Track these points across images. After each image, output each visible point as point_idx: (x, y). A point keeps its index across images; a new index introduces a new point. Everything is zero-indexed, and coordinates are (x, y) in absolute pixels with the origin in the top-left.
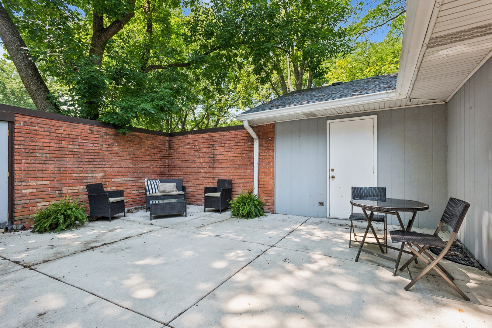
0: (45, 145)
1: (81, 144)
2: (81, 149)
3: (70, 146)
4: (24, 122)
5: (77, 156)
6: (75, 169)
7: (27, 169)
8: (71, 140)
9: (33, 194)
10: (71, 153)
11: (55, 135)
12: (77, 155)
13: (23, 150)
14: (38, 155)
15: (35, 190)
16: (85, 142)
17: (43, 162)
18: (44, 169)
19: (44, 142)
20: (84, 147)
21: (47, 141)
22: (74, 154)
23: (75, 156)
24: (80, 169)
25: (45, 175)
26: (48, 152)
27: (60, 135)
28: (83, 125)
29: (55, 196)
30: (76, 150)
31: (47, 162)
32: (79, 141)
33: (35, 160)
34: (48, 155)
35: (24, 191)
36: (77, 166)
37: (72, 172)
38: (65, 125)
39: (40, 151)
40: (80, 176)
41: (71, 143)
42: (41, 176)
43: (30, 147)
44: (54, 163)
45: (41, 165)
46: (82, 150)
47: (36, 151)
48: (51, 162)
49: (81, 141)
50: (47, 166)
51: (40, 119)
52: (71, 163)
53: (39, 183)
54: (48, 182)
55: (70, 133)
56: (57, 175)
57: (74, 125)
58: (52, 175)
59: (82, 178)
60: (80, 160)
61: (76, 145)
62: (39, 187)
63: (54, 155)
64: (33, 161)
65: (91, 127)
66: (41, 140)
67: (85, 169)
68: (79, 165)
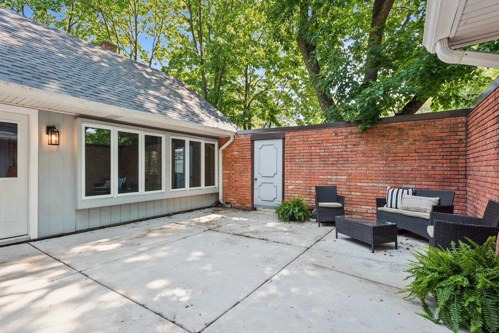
0: (301, 152)
1: (326, 148)
2: (326, 152)
3: (317, 151)
4: (290, 137)
5: (323, 159)
6: (321, 171)
7: (290, 171)
8: (318, 145)
9: (293, 190)
10: (318, 157)
11: (307, 143)
12: (323, 158)
13: (289, 157)
14: (297, 160)
15: (294, 187)
16: (330, 145)
17: (299, 165)
18: (300, 171)
19: (301, 150)
20: (329, 150)
21: (302, 148)
22: (320, 157)
23: (321, 160)
24: (325, 171)
25: (300, 176)
26: (302, 157)
27: (310, 143)
28: (328, 130)
29: (307, 193)
30: (322, 154)
31: (302, 165)
32: (325, 145)
33: (295, 164)
34: (302, 160)
35: (289, 187)
36: (322, 168)
37: (318, 174)
38: (314, 133)
39: (298, 157)
40: (325, 178)
41: (318, 148)
42: (298, 176)
43: (292, 155)
44: (306, 166)
45: (298, 168)
46: (327, 154)
47: (295, 157)
48: (304, 165)
49: (326, 144)
50: (302, 168)
51: (298, 132)
52: (318, 165)
53: (297, 182)
54: (302, 182)
55: (317, 139)
56: (308, 176)
57: (321, 131)
58: (305, 176)
59: (327, 180)
60: (325, 162)
61: (322, 149)
62: (297, 185)
63: (306, 160)
64: (294, 165)
65: (335, 129)
66: (299, 148)
67: (330, 171)
68: (325, 168)
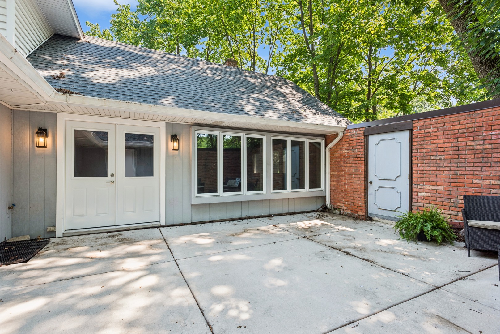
0: (439, 146)
1: (487, 138)
2: (487, 144)
3: (469, 143)
4: (420, 126)
5: (480, 156)
6: (477, 173)
7: (422, 172)
8: (472, 134)
9: (426, 198)
10: (470, 152)
11: (450, 132)
12: (480, 153)
13: (419, 154)
14: (432, 158)
15: (428, 195)
16: (494, 133)
17: (436, 165)
18: (437, 172)
19: (439, 143)
20: (492, 142)
21: (441, 141)
22: (475, 152)
23: (477, 156)
24: (485, 173)
25: (439, 180)
26: (442, 153)
27: (456, 132)
28: (491, 110)
29: (449, 204)
30: (478, 147)
31: (441, 165)
32: (484, 134)
33: (430, 163)
34: (442, 157)
35: (420, 194)
36: (480, 169)
37: (472, 177)
38: (464, 117)
39: (435, 154)
40: (485, 183)
41: (471, 138)
42: (435, 180)
43: (425, 151)
44: (449, 165)
45: (435, 169)
46: (489, 146)
47: (430, 154)
48: (445, 165)
49: (486, 133)
50: (441, 169)
51: (434, 119)
52: (471, 165)
53: (432, 187)
54: (442, 188)
55: (469, 125)
56: (452, 180)
57: (476, 114)
58: (447, 180)
59: (488, 187)
60: (485, 160)
61: (479, 140)
62: (432, 191)
63: (449, 157)
64: (427, 164)
66: (436, 141)
67: (494, 173)
68: (484, 168)
